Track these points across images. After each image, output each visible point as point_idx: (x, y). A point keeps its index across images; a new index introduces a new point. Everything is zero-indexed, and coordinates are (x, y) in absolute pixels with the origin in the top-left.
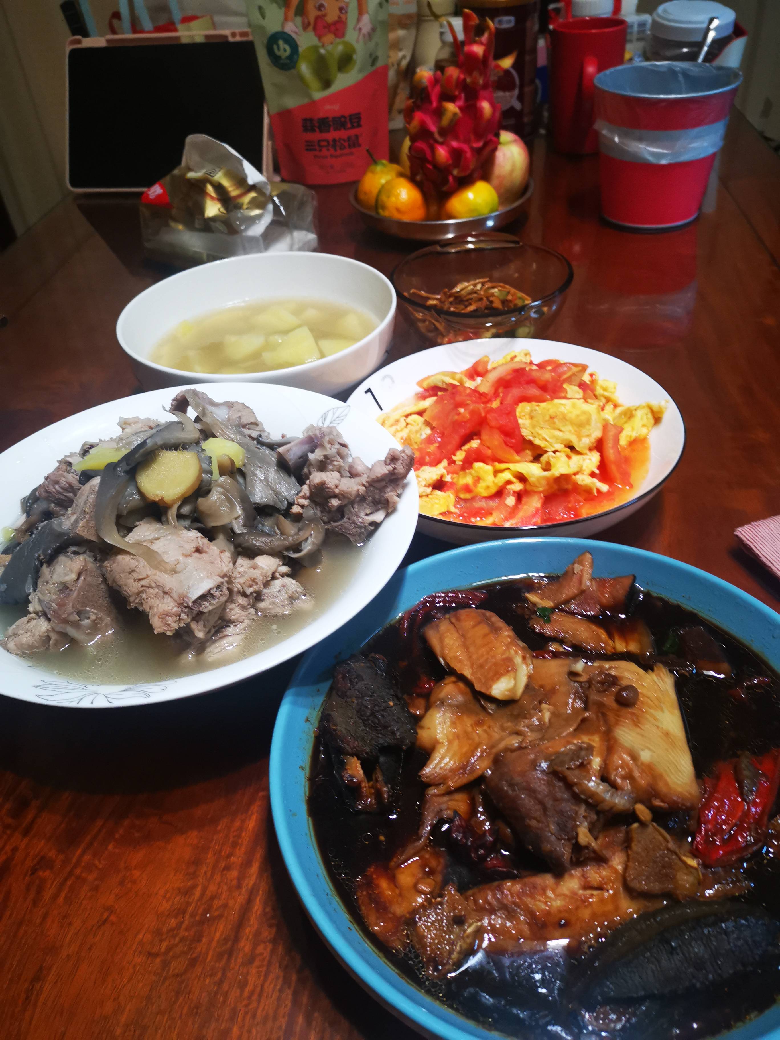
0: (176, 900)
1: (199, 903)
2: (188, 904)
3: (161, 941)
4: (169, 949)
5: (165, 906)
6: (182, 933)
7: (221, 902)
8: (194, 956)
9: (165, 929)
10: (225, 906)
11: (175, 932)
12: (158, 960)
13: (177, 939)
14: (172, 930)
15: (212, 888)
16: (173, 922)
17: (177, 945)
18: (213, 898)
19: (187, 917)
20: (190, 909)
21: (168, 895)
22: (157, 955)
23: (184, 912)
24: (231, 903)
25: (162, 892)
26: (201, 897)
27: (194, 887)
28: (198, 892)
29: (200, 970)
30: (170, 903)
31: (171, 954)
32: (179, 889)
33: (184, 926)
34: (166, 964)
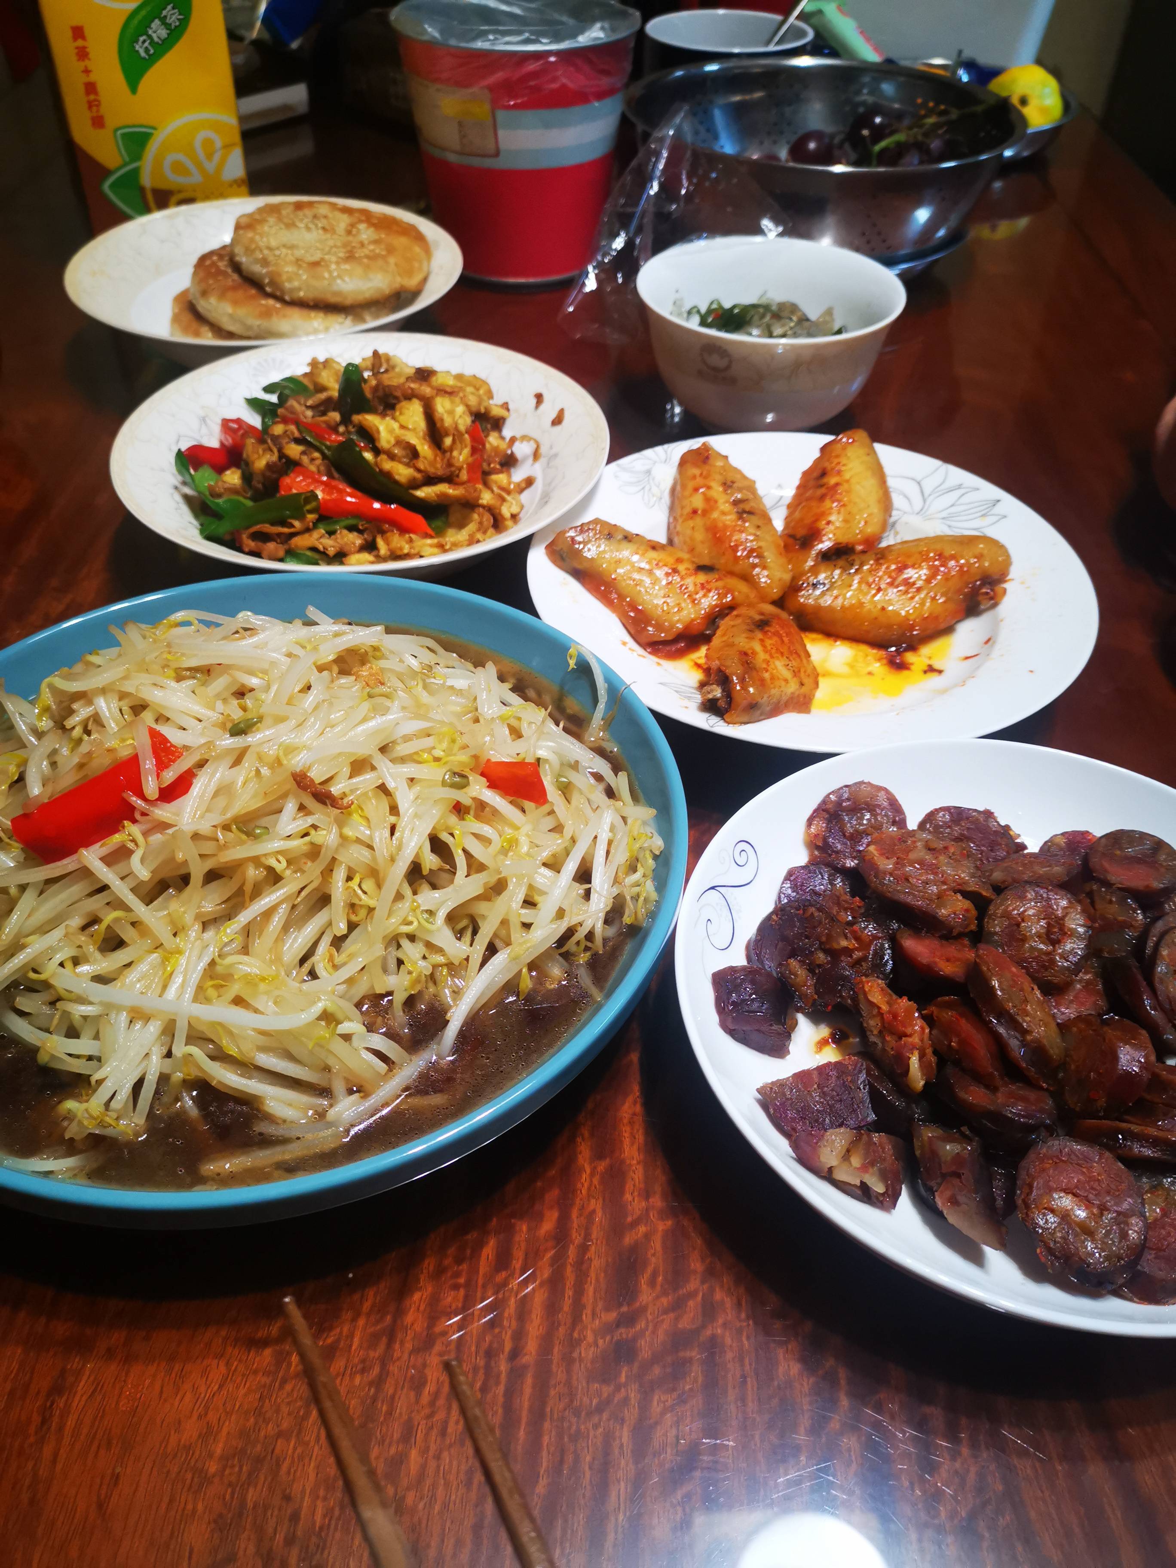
29: (342, 1363)
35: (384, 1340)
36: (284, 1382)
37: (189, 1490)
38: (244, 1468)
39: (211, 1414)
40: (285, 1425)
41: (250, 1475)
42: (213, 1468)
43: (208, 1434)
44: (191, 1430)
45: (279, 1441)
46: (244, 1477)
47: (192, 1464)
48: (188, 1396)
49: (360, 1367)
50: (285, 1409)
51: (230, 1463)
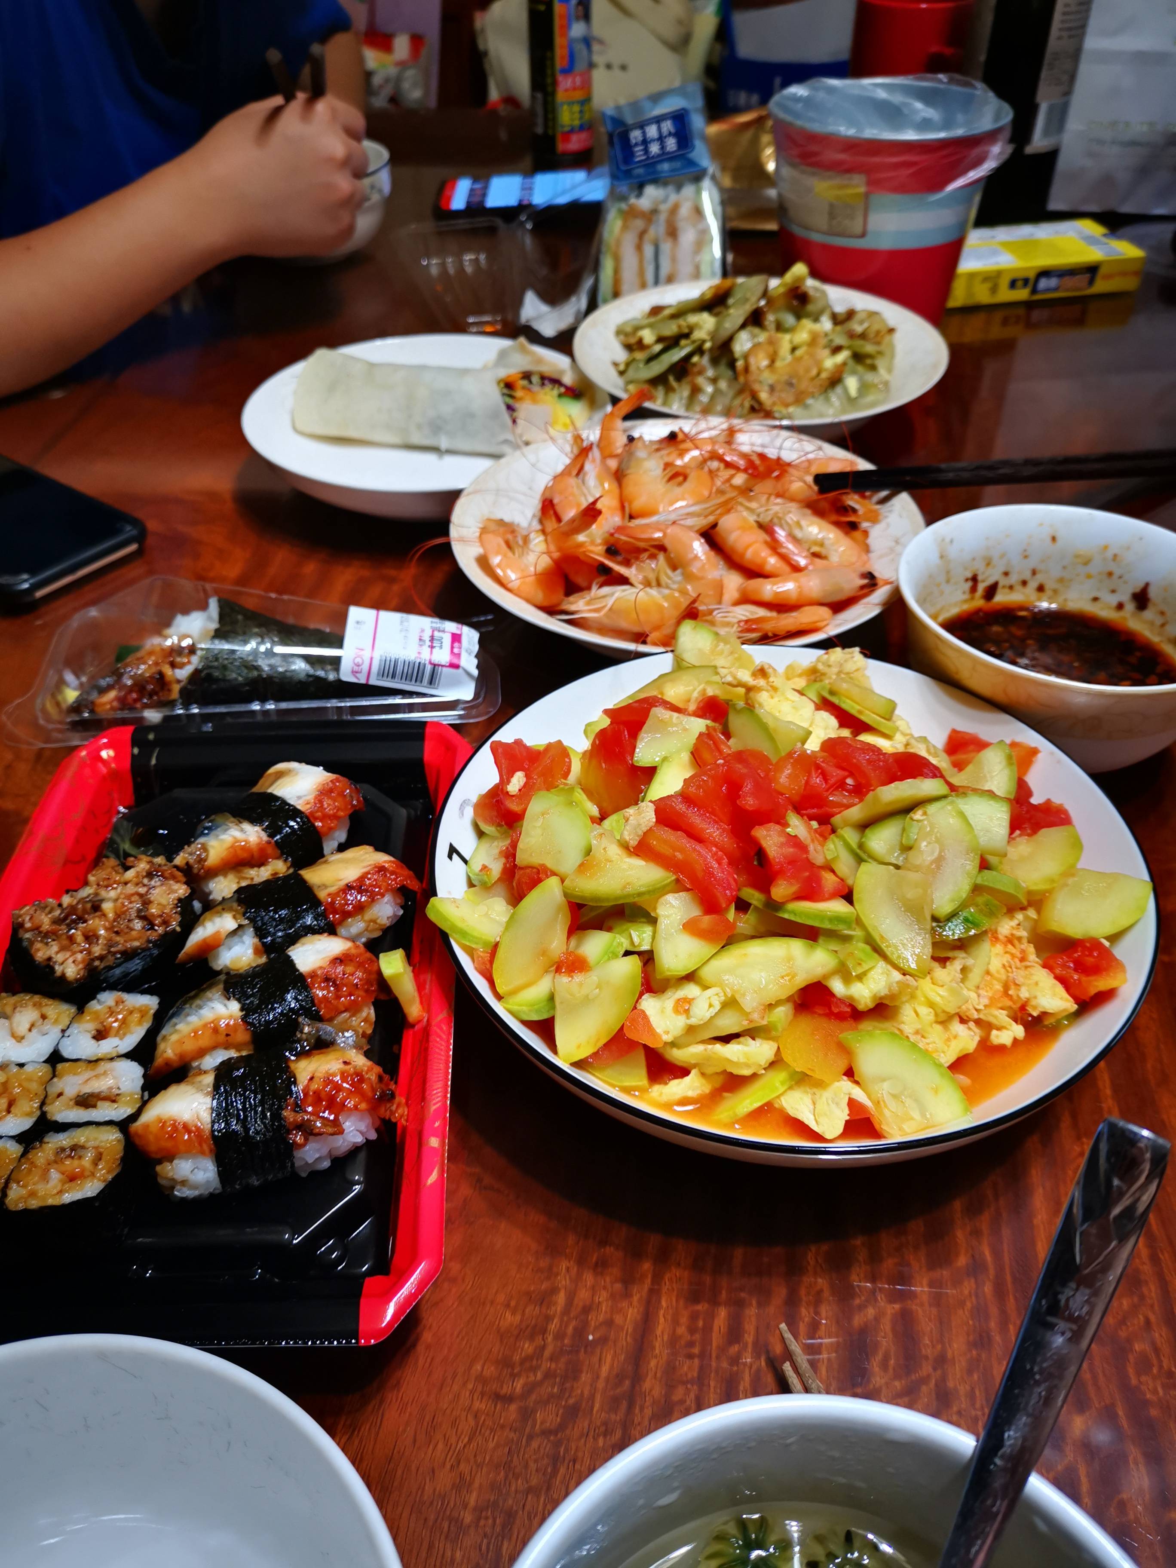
0: (527, 1311)
1: (565, 1319)
2: (548, 1319)
3: (514, 1376)
4: (530, 1389)
5: (510, 1319)
6: (546, 1365)
7: (601, 1318)
8: (571, 1401)
9: (516, 1358)
10: (609, 1323)
11: (534, 1362)
12: (513, 1407)
13: (539, 1376)
14: (529, 1358)
15: (583, 1295)
16: (528, 1348)
17: (541, 1383)
18: (587, 1310)
19: (550, 1339)
20: (553, 1326)
21: (513, 1303)
22: (509, 1399)
23: (544, 1331)
24: (618, 1319)
25: (501, 1298)
26: (567, 1310)
27: (554, 1290)
28: (561, 1298)
29: (586, 1425)
30: (518, 1318)
31: (533, 1397)
32: (528, 1294)
33: (547, 1353)
34: (526, 1414)
35: (624, 1405)
36: (530, 1438)
37: (447, 1537)
38: (498, 1521)
39: (462, 1466)
40: (534, 1482)
41: (504, 1527)
42: (468, 1518)
43: (462, 1485)
44: (444, 1480)
45: (530, 1497)
46: (498, 1529)
47: (448, 1513)
48: (440, 1446)
49: (603, 1429)
50: (533, 1466)
51: (484, 1514)
